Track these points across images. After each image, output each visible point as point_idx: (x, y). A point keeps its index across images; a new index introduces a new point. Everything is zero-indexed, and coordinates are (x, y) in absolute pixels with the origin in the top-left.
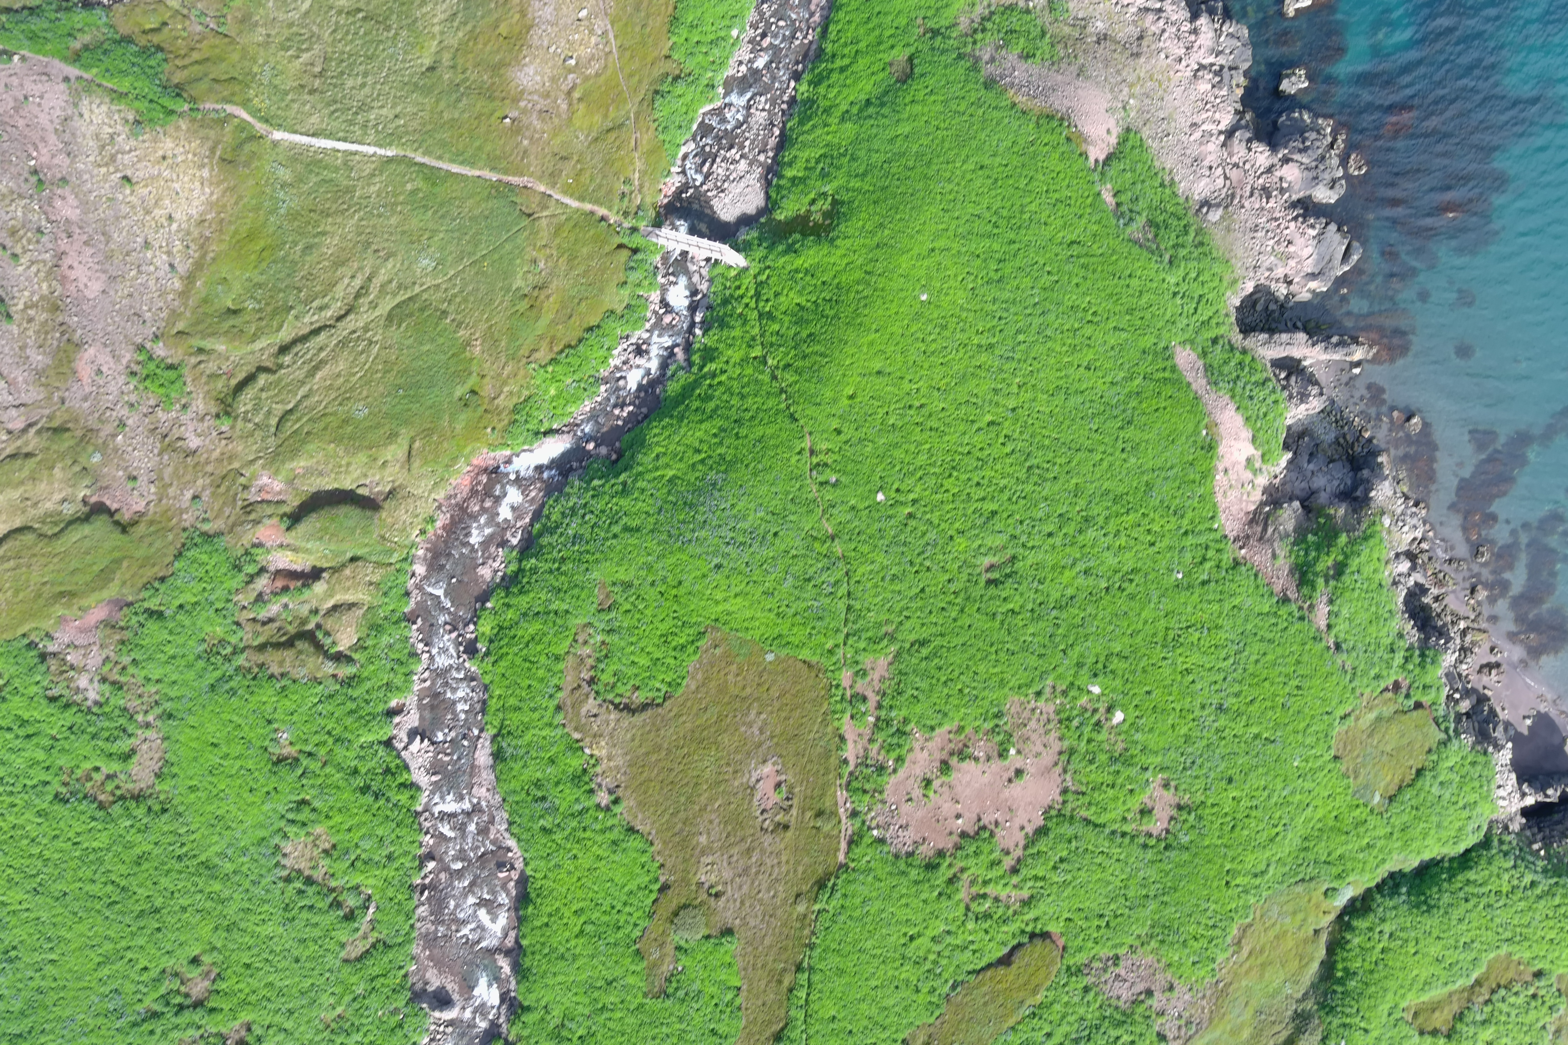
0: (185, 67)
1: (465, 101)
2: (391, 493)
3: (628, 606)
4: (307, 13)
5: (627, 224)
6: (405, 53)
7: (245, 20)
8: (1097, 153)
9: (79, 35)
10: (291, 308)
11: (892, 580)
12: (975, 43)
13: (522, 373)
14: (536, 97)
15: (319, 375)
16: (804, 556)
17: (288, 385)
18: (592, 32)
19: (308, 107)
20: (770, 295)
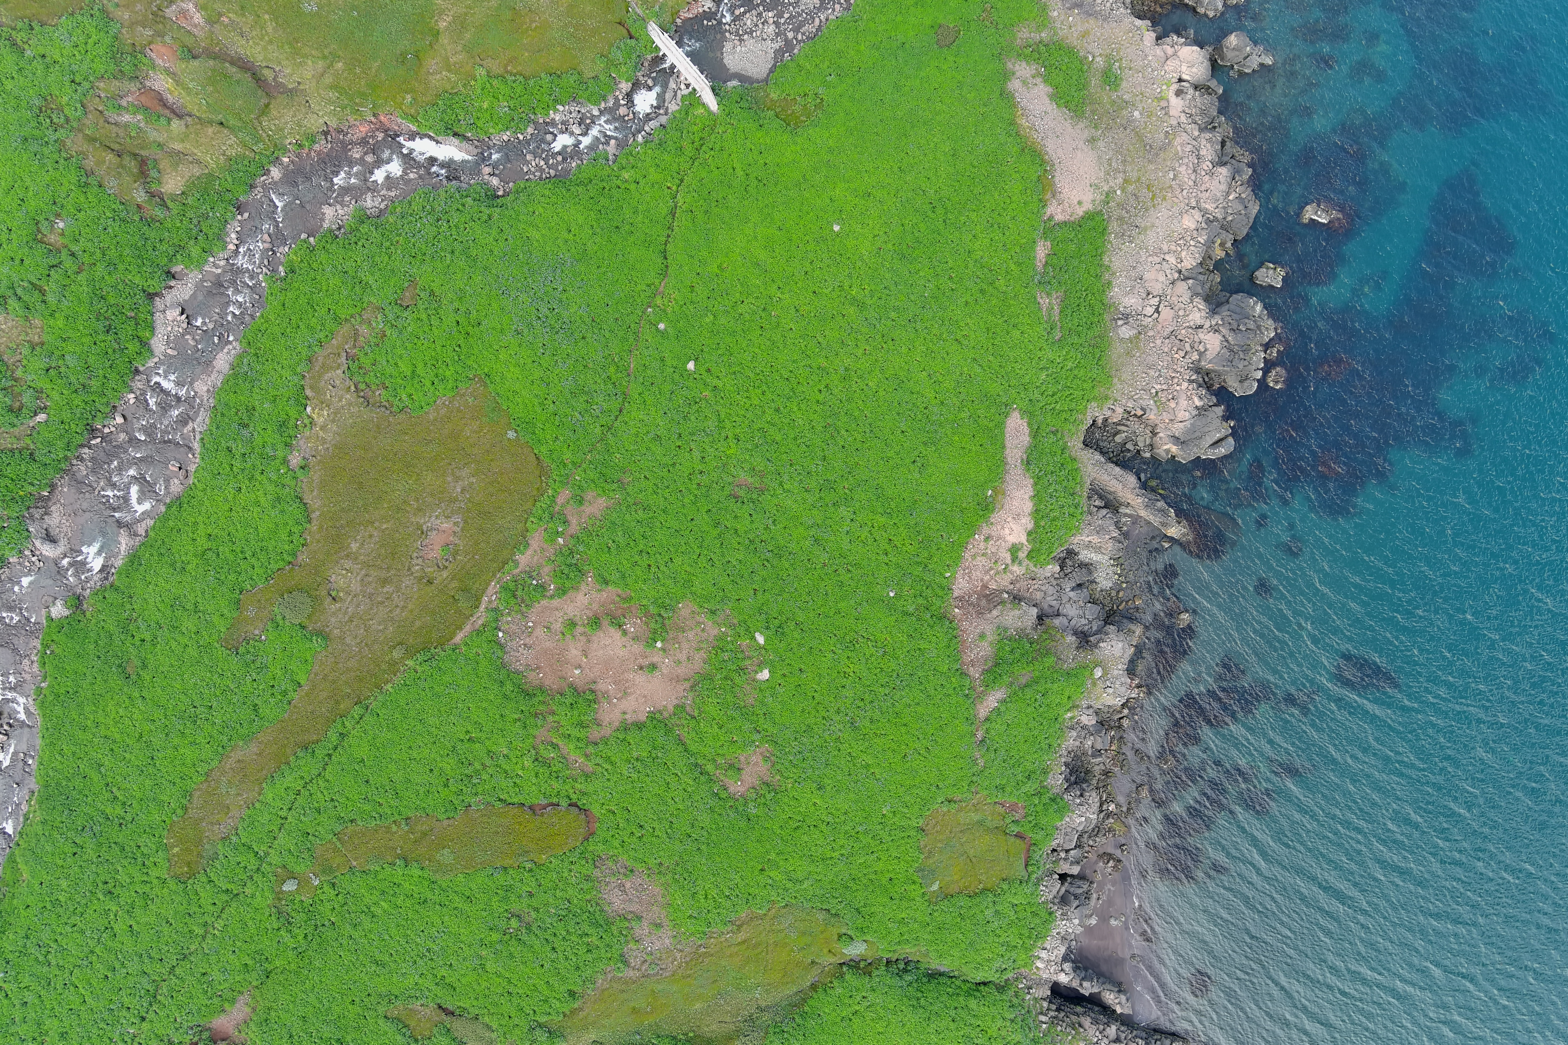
3: (424, 316)
5: (639, 11)
8: (1056, 211)
11: (654, 440)
12: (1019, 56)
13: (469, 68)
16: (595, 371)
20: (717, 147)
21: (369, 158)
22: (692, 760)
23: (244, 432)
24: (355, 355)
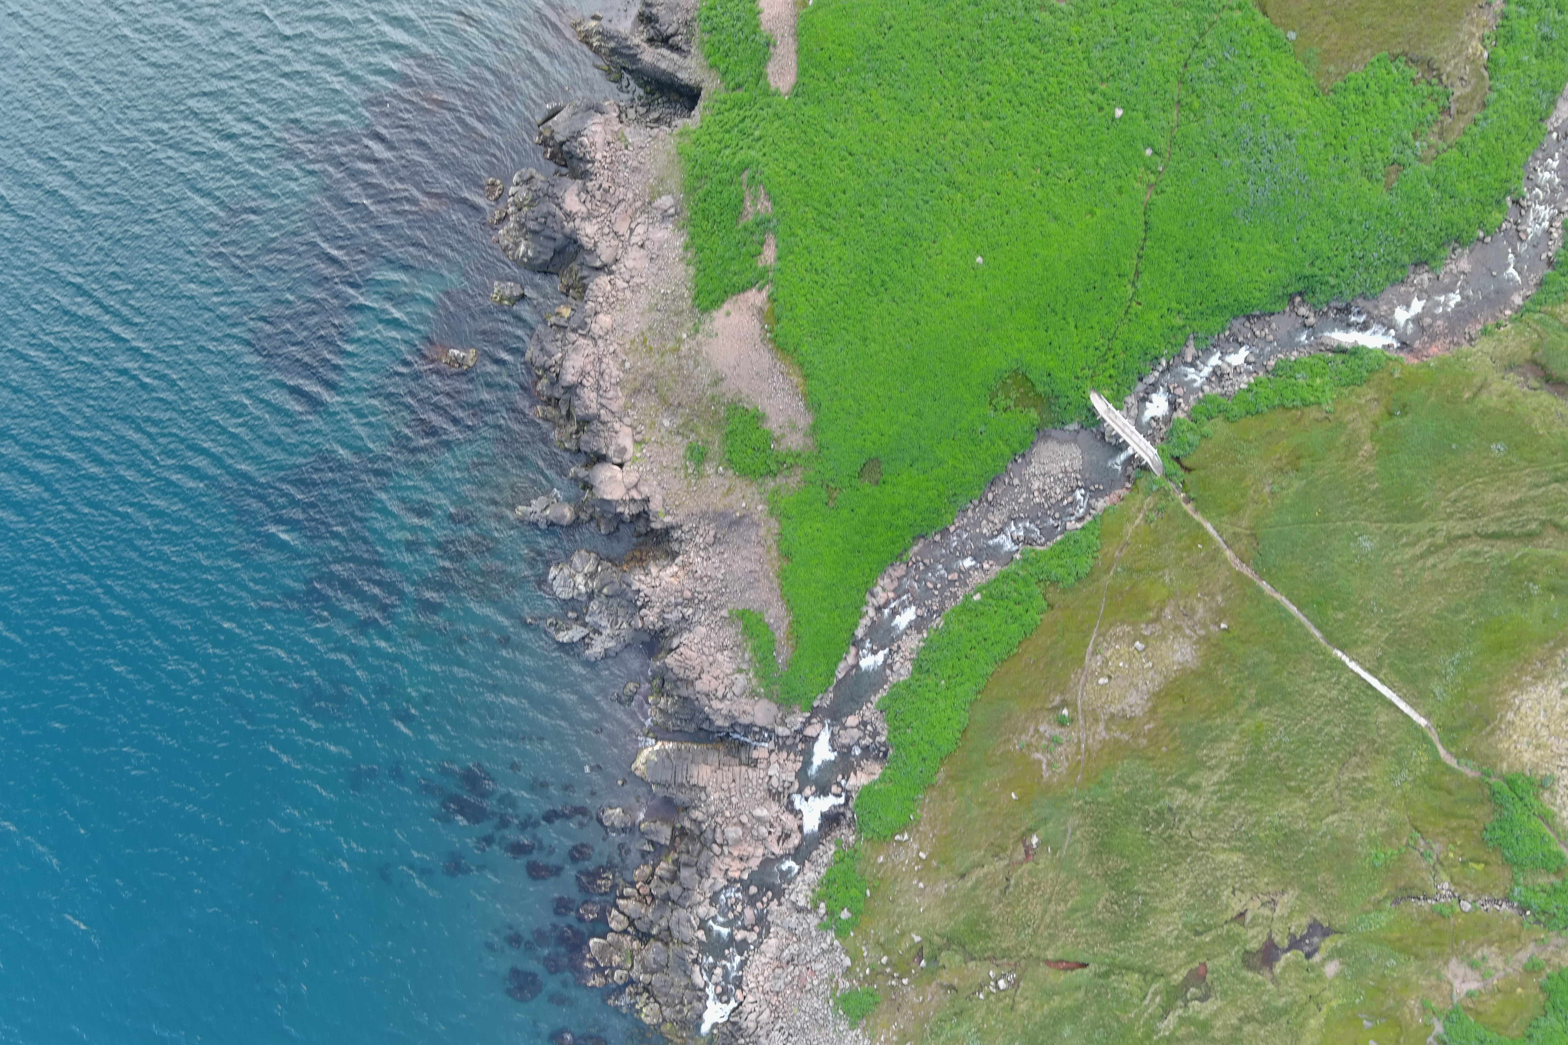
0: (1469, 817)
1: (1250, 662)
2: (1511, 367)
3: (1377, 154)
4: (1334, 812)
5: (1171, 485)
6: (1274, 731)
7: (1392, 834)
8: (756, 298)
9: (1548, 888)
10: (1502, 568)
11: (1152, 36)
12: (799, 455)
13: (1340, 408)
14: (1188, 631)
15: (1515, 498)
16: (1213, 103)
17: (1546, 504)
18: (1106, 662)
19: (1383, 731)
20: (1091, 350)
21: (1427, 321)
23: (1546, 30)
24: (1442, 113)
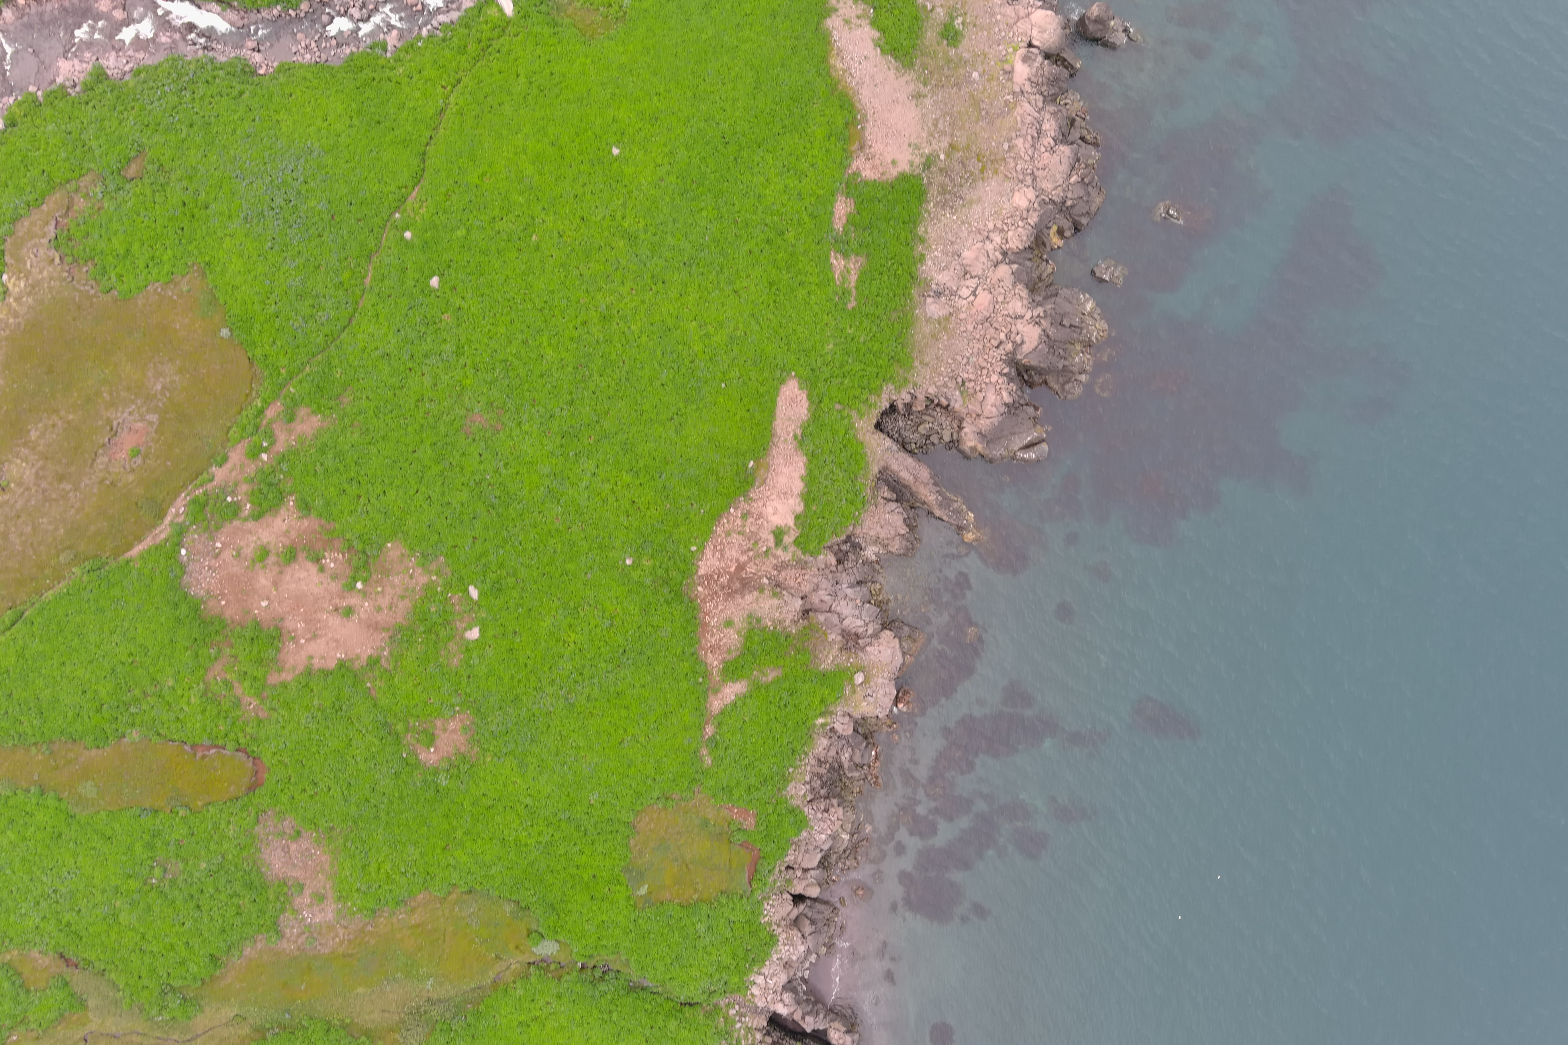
8: (863, 167)
11: (383, 357)
21: (118, 14)
22: (380, 717)
